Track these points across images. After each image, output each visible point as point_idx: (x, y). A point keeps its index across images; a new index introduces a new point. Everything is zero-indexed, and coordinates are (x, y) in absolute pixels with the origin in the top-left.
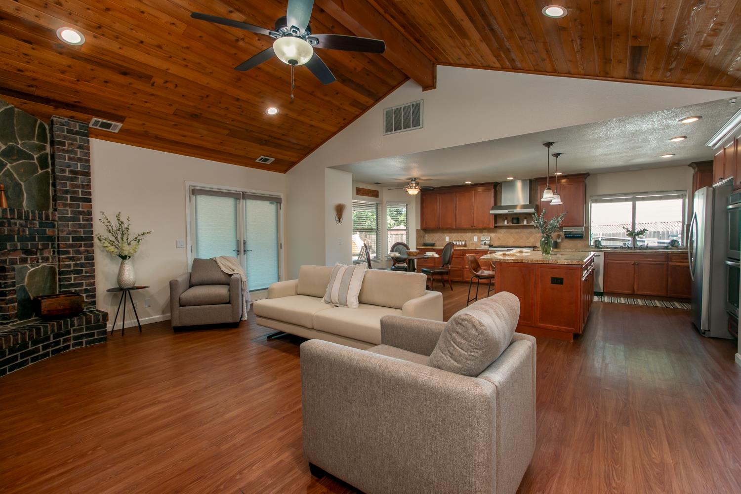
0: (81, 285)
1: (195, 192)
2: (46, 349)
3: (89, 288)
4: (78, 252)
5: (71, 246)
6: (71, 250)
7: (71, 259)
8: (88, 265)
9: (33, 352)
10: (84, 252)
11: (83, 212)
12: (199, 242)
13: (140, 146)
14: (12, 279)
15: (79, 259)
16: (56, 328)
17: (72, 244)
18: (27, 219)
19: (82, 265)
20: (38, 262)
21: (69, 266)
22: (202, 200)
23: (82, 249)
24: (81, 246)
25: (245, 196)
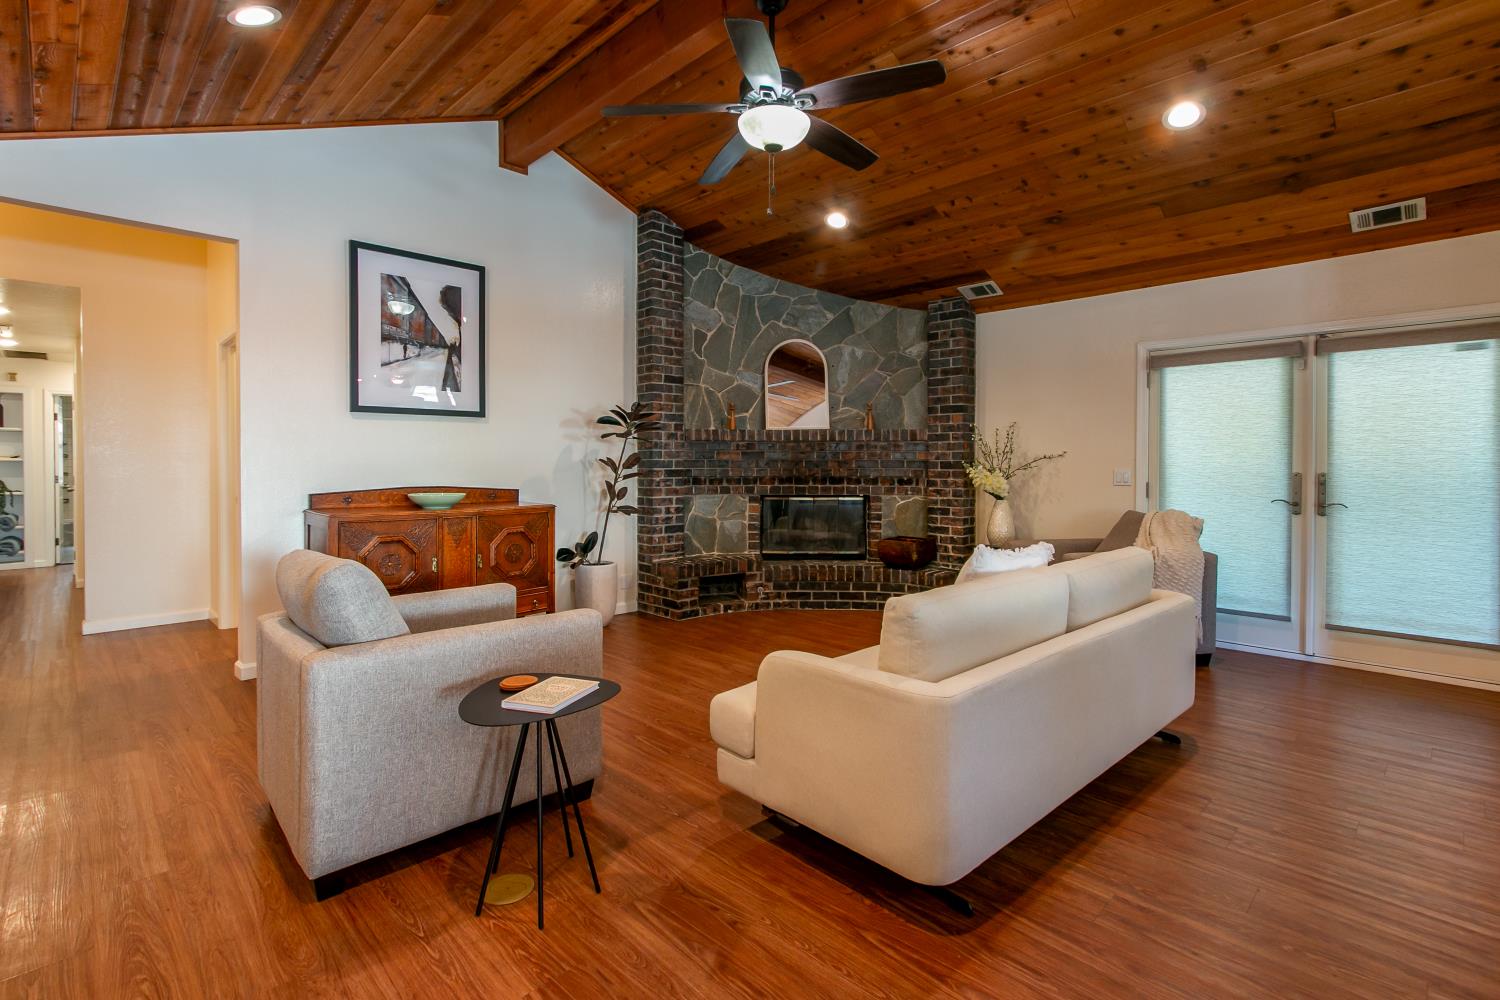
0: (945, 530)
1: (1158, 362)
2: (872, 599)
3: (955, 537)
4: (945, 484)
5: (940, 475)
6: (938, 480)
7: (938, 492)
8: (955, 503)
9: (854, 596)
10: (952, 484)
11: (953, 426)
12: (1168, 475)
13: (1052, 301)
14: (876, 510)
15: (946, 494)
16: (882, 576)
17: (940, 472)
18: (887, 439)
19: (949, 503)
20: (906, 494)
21: (936, 502)
22: (1176, 379)
23: (951, 479)
24: (949, 476)
25: (1327, 344)
